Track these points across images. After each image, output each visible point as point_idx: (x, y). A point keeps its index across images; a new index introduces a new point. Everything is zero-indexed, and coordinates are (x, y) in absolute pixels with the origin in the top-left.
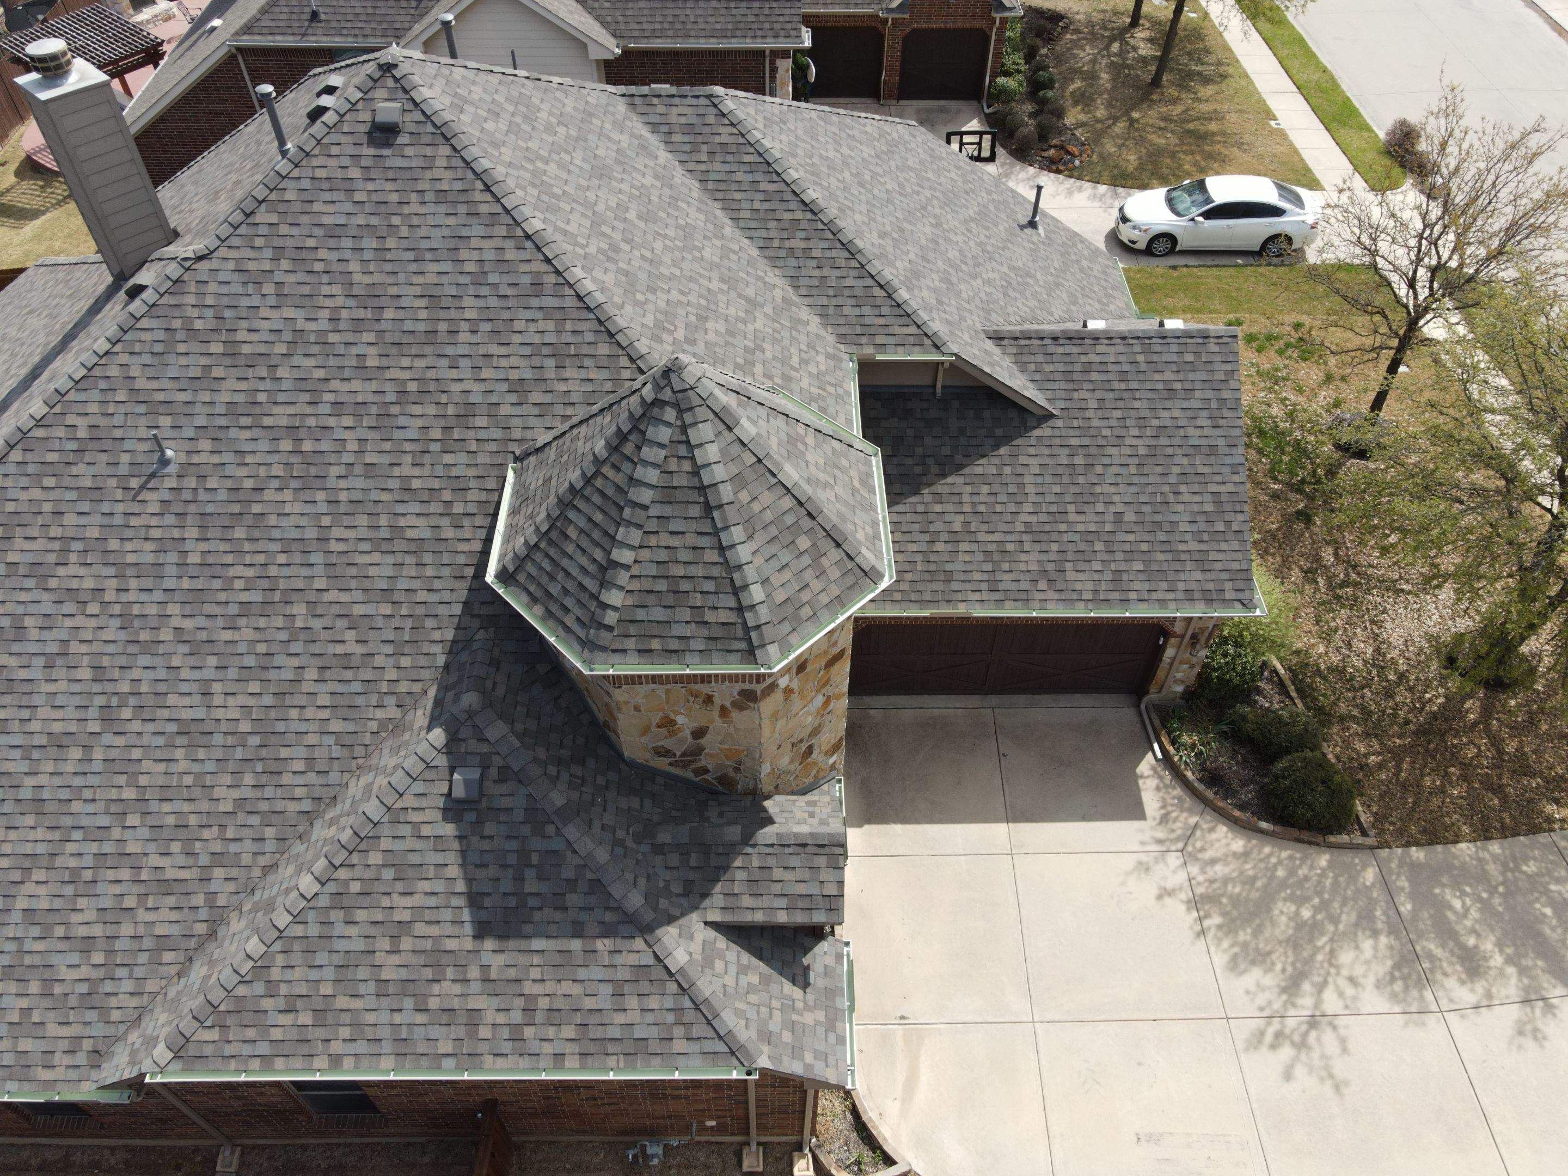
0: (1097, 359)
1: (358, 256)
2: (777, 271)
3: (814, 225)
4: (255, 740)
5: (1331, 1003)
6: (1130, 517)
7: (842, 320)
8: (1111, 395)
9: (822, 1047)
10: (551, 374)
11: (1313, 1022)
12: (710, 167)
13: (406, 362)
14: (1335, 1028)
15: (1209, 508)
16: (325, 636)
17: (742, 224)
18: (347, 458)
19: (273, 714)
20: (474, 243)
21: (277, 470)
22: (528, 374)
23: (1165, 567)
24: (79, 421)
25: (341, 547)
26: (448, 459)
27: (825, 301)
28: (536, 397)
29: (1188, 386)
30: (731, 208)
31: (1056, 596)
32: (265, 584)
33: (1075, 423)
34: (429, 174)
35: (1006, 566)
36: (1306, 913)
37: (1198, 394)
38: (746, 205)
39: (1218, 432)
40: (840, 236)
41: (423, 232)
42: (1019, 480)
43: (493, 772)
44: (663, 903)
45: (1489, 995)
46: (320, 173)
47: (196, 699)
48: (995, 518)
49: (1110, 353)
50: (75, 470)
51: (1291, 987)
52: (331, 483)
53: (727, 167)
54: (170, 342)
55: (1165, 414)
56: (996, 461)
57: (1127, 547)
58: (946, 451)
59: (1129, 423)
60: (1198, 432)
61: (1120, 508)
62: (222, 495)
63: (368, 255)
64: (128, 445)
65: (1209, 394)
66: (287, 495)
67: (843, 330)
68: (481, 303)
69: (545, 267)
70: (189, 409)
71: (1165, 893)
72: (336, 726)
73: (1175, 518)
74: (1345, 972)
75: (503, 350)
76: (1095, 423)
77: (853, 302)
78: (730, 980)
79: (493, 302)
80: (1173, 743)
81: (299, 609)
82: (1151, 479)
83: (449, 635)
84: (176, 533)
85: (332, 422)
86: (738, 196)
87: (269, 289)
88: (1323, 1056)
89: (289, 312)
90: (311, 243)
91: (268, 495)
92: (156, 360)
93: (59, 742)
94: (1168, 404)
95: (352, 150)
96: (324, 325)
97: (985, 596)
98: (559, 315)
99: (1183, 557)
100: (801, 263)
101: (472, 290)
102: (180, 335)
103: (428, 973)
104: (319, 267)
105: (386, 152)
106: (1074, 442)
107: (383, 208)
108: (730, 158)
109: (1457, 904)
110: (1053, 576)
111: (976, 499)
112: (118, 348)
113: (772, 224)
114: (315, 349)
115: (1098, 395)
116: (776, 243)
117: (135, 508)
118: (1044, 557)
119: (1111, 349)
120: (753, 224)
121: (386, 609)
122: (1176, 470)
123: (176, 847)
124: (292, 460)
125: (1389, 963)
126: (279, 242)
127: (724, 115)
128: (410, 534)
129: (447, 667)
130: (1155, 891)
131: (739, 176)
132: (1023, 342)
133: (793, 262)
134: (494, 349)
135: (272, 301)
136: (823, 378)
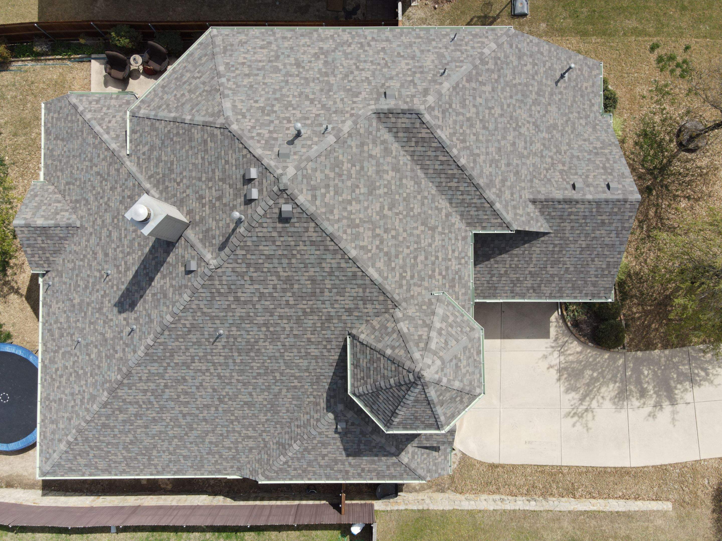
0: (576, 210)
1: (281, 265)
2: (443, 197)
3: (462, 176)
4: (269, 406)
5: (594, 404)
6: (572, 269)
7: (469, 217)
8: (577, 225)
9: (442, 466)
10: (362, 306)
11: (586, 410)
12: (416, 149)
13: (305, 302)
14: (593, 412)
15: (604, 266)
16: (287, 381)
17: (429, 176)
18: (286, 333)
19: (274, 400)
20: (328, 261)
21: (262, 336)
22: (353, 306)
23: (580, 285)
24: (186, 322)
25: (288, 358)
26: (324, 332)
27: (463, 209)
28: (356, 314)
29: (612, 221)
30: (424, 168)
31: (535, 295)
32: (264, 368)
33: (559, 235)
34: (306, 234)
35: (519, 285)
36: (595, 374)
37: (614, 225)
38: (432, 167)
39: (618, 239)
40: (473, 181)
41: (306, 256)
42: (531, 256)
43: (349, 423)
44: (401, 446)
45: (644, 404)
46: (260, 234)
47: (248, 396)
48: (518, 269)
49: (582, 208)
50: (189, 336)
51: (582, 400)
52: (282, 340)
53: (424, 149)
54: (213, 298)
55: (598, 232)
56: (523, 249)
57: (567, 279)
58: (503, 245)
59: (581, 235)
60: (609, 239)
61: (569, 266)
62: (244, 344)
63: (285, 265)
64: (206, 329)
65: (619, 225)
66: (267, 344)
67: (469, 221)
68: (333, 282)
69: (357, 270)
70: (225, 318)
71: (551, 367)
72: (294, 402)
73: (589, 270)
74: (601, 395)
75: (342, 298)
76: (567, 235)
77: (475, 209)
78: (419, 460)
79: (337, 282)
80: (566, 310)
81: (277, 375)
83: (329, 381)
84: (230, 354)
85: (279, 321)
86: (428, 162)
87: (247, 278)
88: (586, 421)
89: (257, 286)
90: (261, 261)
91: (261, 343)
92: (209, 303)
93: (207, 407)
94: (601, 228)
95: (272, 225)
96: (271, 290)
98: (364, 286)
99: (588, 282)
100: (454, 193)
101: (328, 278)
102: (216, 294)
103: (333, 463)
104: (265, 270)
105: (287, 225)
106: (557, 242)
107: (288, 247)
108: (425, 144)
109: (646, 372)
110: (536, 288)
111: (512, 263)
112: (193, 299)
113: (443, 176)
114: (269, 299)
115: (572, 224)
116: (444, 184)
117: (214, 347)
118: (534, 282)
119: (583, 206)
120: (434, 176)
121: (308, 374)
122: (595, 253)
123: (250, 429)
124: (267, 333)
125: (616, 392)
126: (248, 261)
127: (424, 123)
128: (312, 354)
129: (329, 388)
130: (547, 366)
131: (429, 153)
132: (545, 203)
133: (451, 192)
134: (338, 298)
135: (249, 282)
136: (460, 256)
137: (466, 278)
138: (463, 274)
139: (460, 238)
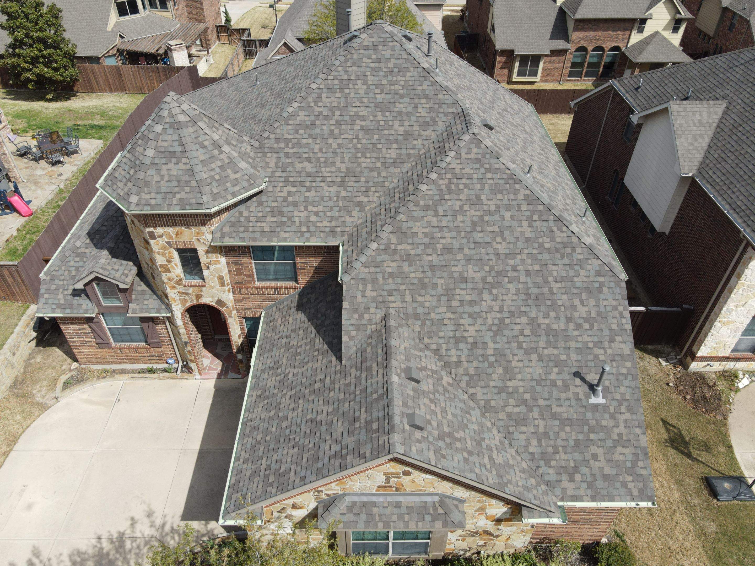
15: (283, 469)
23: (256, 454)
27: (369, 220)
29: (357, 432)
31: (253, 401)
33: (338, 376)
35: (271, 373)
37: (351, 439)
38: (415, 171)
42: (310, 361)
48: (293, 358)
49: (379, 376)
53: (433, 155)
55: (340, 424)
56: (321, 346)
57: (270, 429)
59: (336, 404)
60: (327, 448)
61: (290, 417)
65: (351, 446)
73: (280, 449)
76: (337, 386)
82: (303, 428)
86: (419, 166)
94: (346, 424)
97: (260, 369)
99: (259, 462)
106: (328, 379)
108: (438, 153)
110: (263, 396)
111: (303, 346)
113: (406, 184)
115: (353, 381)
116: (397, 190)
118: (272, 388)
120: (405, 178)
122: (307, 441)
127: (459, 139)
131: (429, 161)
132: (384, 330)
133: (388, 200)
136: (310, 224)
137: (282, 234)
138: (288, 229)
139: (334, 224)
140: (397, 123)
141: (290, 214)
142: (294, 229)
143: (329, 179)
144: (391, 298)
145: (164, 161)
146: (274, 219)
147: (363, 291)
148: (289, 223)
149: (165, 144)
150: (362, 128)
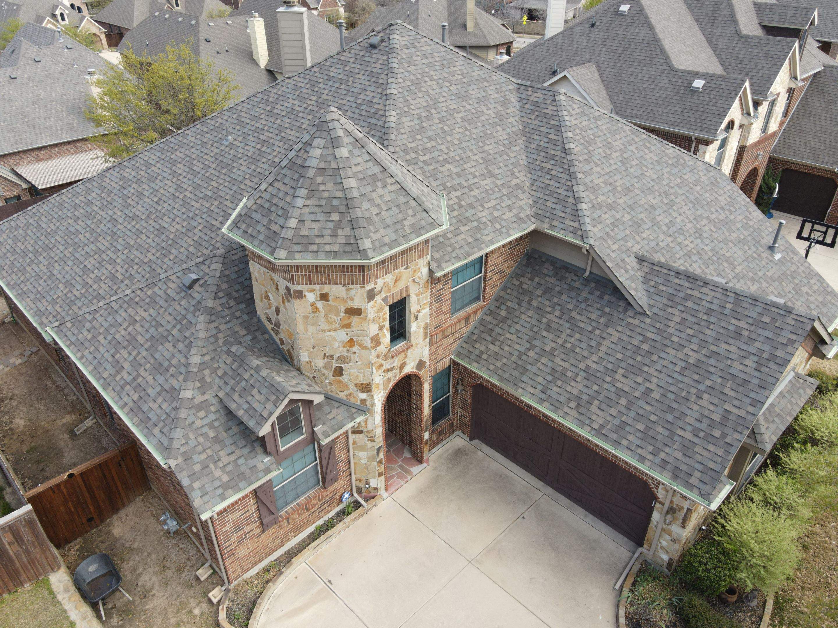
0: (699, 295)
1: (330, 89)
2: (529, 175)
3: (562, 160)
4: (170, 242)
6: (656, 395)
7: (543, 207)
8: (693, 319)
9: (209, 488)
12: (533, 122)
15: (717, 418)
16: (214, 216)
17: (528, 150)
18: (270, 157)
19: (181, 236)
20: (367, 93)
21: (249, 154)
23: (659, 437)
24: (220, 121)
27: (541, 195)
29: (754, 336)
30: (529, 141)
31: (576, 415)
32: (216, 190)
33: (658, 325)
34: (374, 65)
35: (559, 383)
37: (757, 344)
38: (537, 142)
41: (355, 85)
42: (601, 341)
43: (202, 282)
46: (342, 58)
47: (170, 221)
48: (571, 354)
49: (709, 294)
52: (259, 164)
53: (540, 124)
54: (259, 102)
55: (725, 346)
57: (642, 412)
58: (570, 306)
59: (694, 340)
60: (741, 367)
61: (652, 386)
62: (231, 157)
63: (333, 89)
65: (767, 348)
66: (245, 163)
67: (540, 212)
68: (352, 115)
69: (383, 108)
70: (246, 126)
72: (191, 249)
73: (687, 411)
76: (671, 330)
77: (555, 201)
78: (199, 423)
79: (356, 116)
80: (633, 586)
81: (216, 203)
82: (686, 380)
84: (211, 164)
85: (277, 143)
86: (536, 137)
87: (297, 93)
89: (296, 102)
90: (321, 81)
91: (241, 161)
92: (252, 107)
93: (134, 218)
94: (731, 341)
95: (357, 52)
96: (302, 109)
97: (536, 392)
98: (373, 127)
99: (676, 438)
100: (543, 175)
101: (353, 110)
102: (264, 101)
103: (126, 343)
104: (316, 89)
105: (368, 54)
106: (649, 335)
107: (350, 74)
108: (545, 120)
110: (583, 403)
111: (569, 339)
112: (246, 101)
113: (542, 154)
114: (292, 117)
115: (685, 315)
116: (538, 163)
117: (209, 152)
118: (585, 390)
119: (712, 294)
120: (534, 151)
122: (709, 383)
123: (126, 266)
124: (256, 152)
126: (312, 78)
131: (543, 129)
132: (656, 268)
133: (539, 173)
135: (295, 97)
136: (499, 220)
137: (485, 238)
138: (486, 232)
139: (514, 212)
140: (484, 108)
141: (476, 217)
142: (490, 229)
143: (477, 174)
144: (629, 244)
145: (369, 188)
146: (467, 228)
147: (609, 247)
148: (482, 226)
149: (359, 168)
150: (464, 120)
